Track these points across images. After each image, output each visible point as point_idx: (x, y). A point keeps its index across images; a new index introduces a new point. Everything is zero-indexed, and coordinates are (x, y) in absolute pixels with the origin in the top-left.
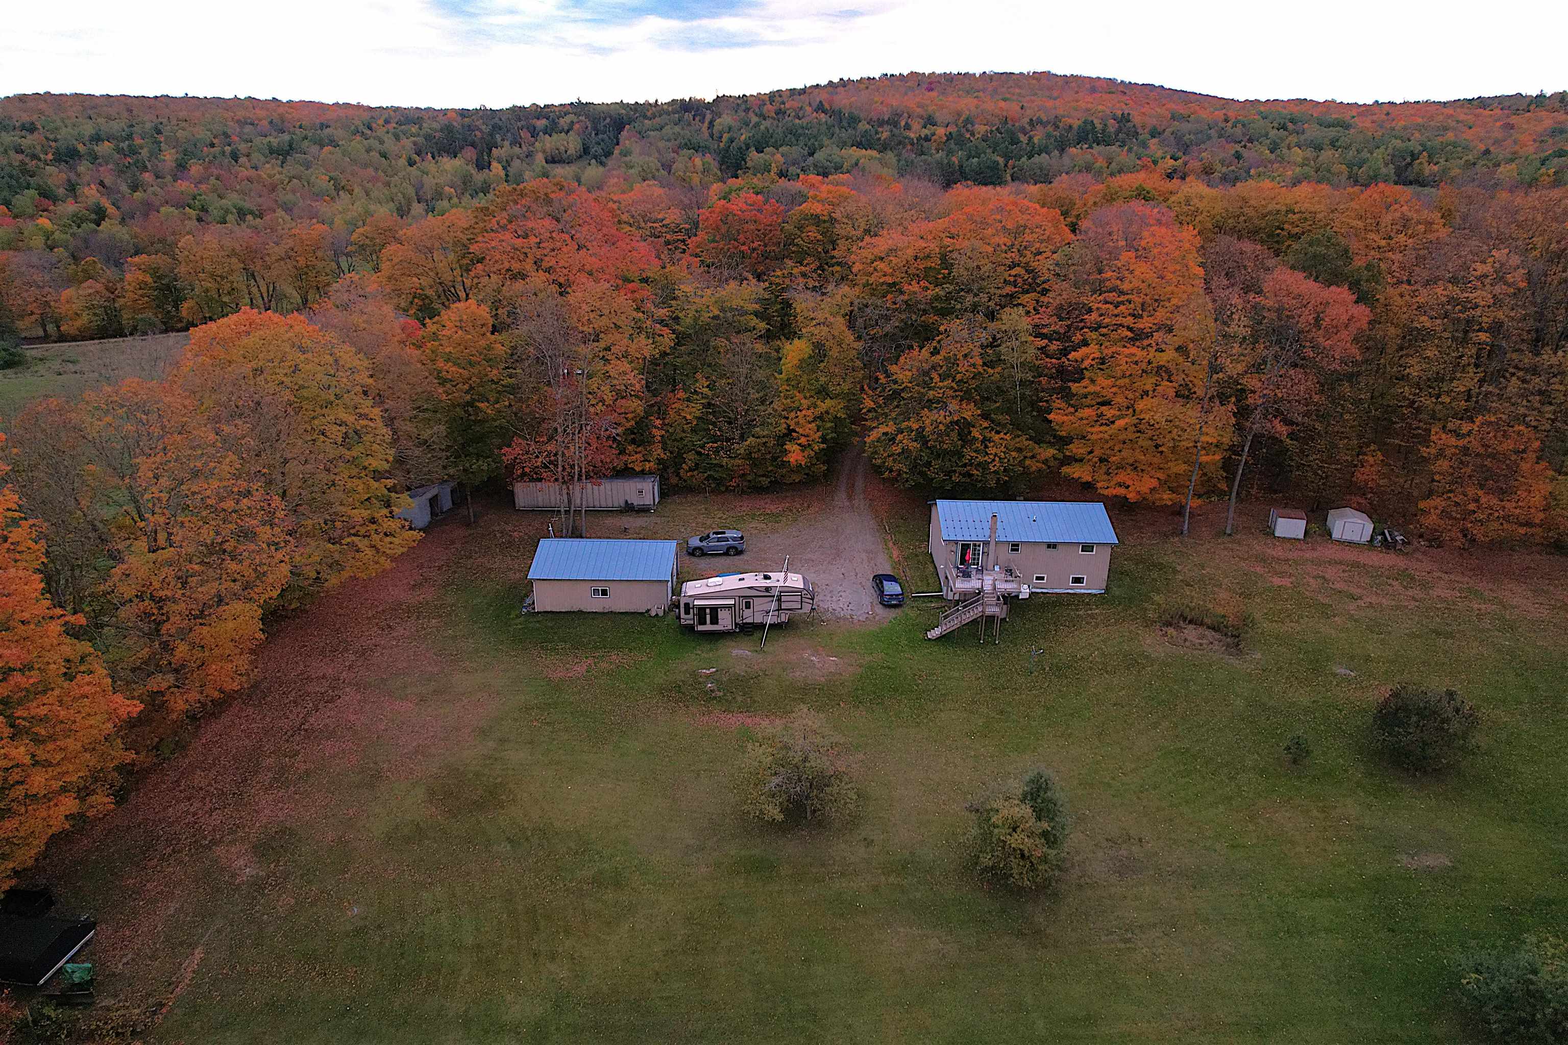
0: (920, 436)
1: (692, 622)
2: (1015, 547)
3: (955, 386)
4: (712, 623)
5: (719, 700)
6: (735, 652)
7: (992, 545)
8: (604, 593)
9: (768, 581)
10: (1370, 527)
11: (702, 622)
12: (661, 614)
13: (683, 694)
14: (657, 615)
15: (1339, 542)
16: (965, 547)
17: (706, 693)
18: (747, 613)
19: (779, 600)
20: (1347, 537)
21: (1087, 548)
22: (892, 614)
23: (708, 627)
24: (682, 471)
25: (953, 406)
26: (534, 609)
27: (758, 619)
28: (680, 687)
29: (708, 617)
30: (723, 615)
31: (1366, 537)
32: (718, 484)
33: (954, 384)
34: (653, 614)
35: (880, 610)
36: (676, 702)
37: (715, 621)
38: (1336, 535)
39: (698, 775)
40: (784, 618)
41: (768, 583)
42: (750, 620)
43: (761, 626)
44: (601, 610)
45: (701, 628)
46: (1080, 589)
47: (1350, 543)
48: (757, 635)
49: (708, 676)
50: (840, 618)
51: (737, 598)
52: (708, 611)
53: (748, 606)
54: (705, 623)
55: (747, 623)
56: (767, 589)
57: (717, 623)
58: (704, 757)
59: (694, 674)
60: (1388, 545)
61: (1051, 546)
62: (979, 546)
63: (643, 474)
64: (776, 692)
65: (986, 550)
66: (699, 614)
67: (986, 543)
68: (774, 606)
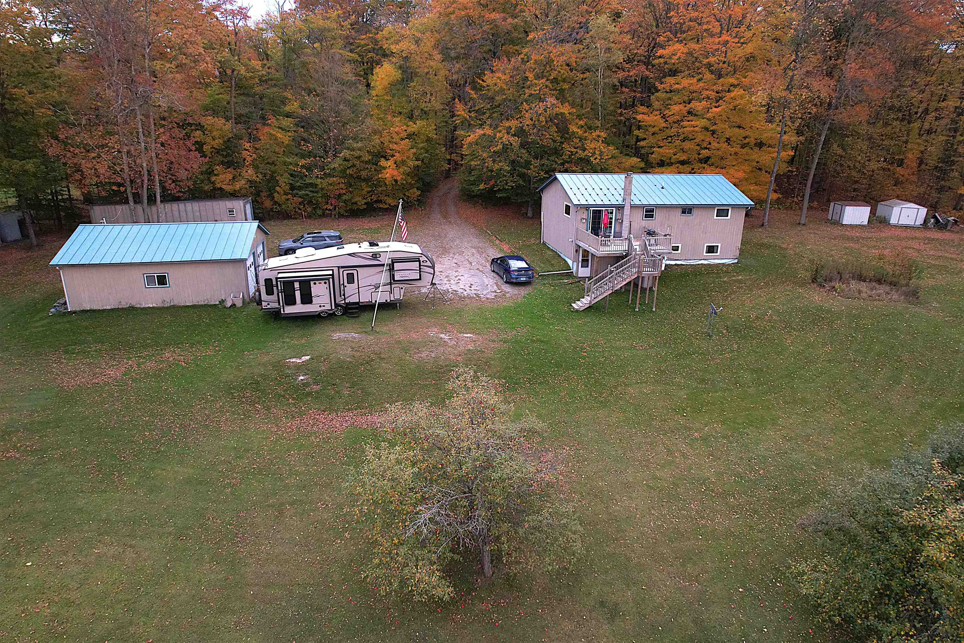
0: (520, 132)
1: (276, 305)
2: (649, 212)
3: (550, 85)
4: (303, 302)
5: (317, 396)
6: (336, 336)
7: (627, 210)
8: (162, 280)
9: (375, 247)
10: (923, 211)
11: (291, 301)
12: (239, 304)
13: (263, 391)
14: (233, 305)
15: (895, 226)
16: (597, 215)
17: (296, 389)
18: (350, 289)
19: (391, 268)
20: (903, 221)
21: (722, 212)
22: (523, 291)
23: (299, 308)
24: (276, 195)
25: (551, 100)
26: (67, 309)
27: (365, 298)
28: (257, 383)
29: (298, 294)
30: (318, 290)
31: (920, 221)
32: (315, 209)
33: (548, 83)
34: (229, 304)
35: (508, 288)
36: (253, 403)
37: (307, 299)
38: (893, 221)
39: (281, 513)
40: (398, 294)
41: (375, 249)
42: (354, 299)
43: (369, 307)
44: (160, 305)
45: (289, 310)
46: (714, 260)
47: (907, 227)
48: (365, 316)
49: (299, 368)
50: (464, 298)
51: (336, 270)
52: (297, 285)
53: (351, 279)
54: (294, 303)
55: (350, 304)
56: (375, 256)
57: (310, 301)
58: (292, 481)
59: (279, 366)
60: (940, 226)
61: (687, 210)
62: (612, 213)
63: (234, 195)
64: (398, 379)
65: (619, 217)
66: (284, 291)
67: (620, 208)
68: (384, 277)
